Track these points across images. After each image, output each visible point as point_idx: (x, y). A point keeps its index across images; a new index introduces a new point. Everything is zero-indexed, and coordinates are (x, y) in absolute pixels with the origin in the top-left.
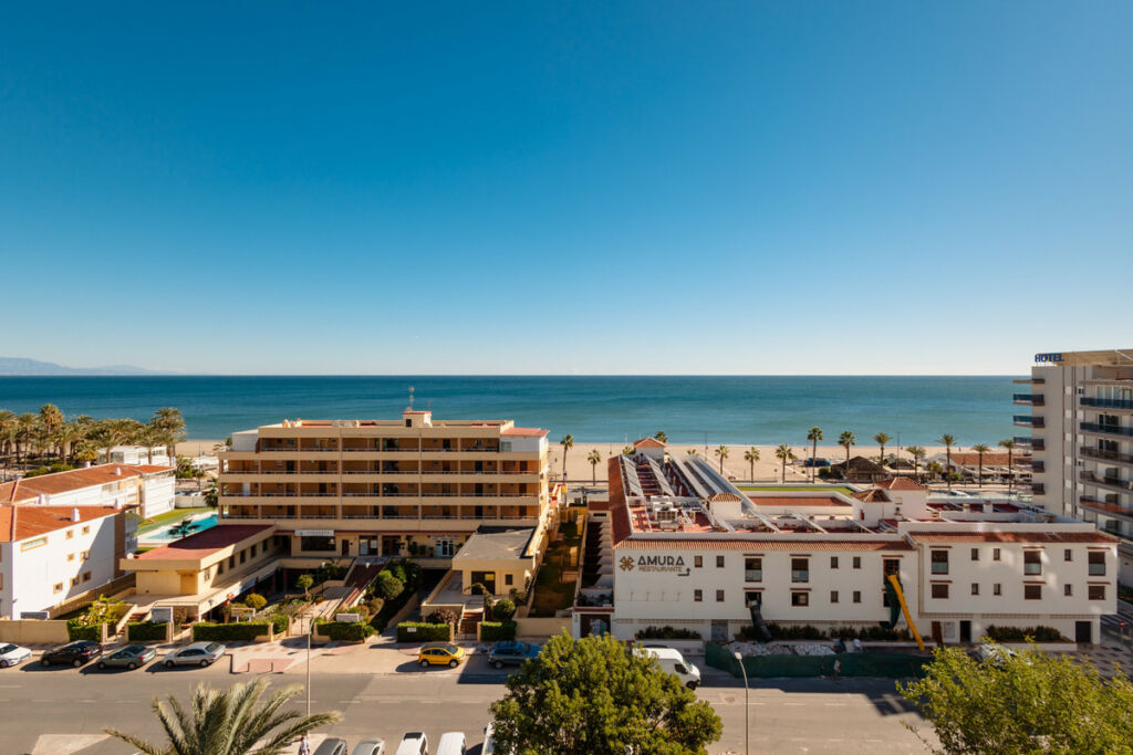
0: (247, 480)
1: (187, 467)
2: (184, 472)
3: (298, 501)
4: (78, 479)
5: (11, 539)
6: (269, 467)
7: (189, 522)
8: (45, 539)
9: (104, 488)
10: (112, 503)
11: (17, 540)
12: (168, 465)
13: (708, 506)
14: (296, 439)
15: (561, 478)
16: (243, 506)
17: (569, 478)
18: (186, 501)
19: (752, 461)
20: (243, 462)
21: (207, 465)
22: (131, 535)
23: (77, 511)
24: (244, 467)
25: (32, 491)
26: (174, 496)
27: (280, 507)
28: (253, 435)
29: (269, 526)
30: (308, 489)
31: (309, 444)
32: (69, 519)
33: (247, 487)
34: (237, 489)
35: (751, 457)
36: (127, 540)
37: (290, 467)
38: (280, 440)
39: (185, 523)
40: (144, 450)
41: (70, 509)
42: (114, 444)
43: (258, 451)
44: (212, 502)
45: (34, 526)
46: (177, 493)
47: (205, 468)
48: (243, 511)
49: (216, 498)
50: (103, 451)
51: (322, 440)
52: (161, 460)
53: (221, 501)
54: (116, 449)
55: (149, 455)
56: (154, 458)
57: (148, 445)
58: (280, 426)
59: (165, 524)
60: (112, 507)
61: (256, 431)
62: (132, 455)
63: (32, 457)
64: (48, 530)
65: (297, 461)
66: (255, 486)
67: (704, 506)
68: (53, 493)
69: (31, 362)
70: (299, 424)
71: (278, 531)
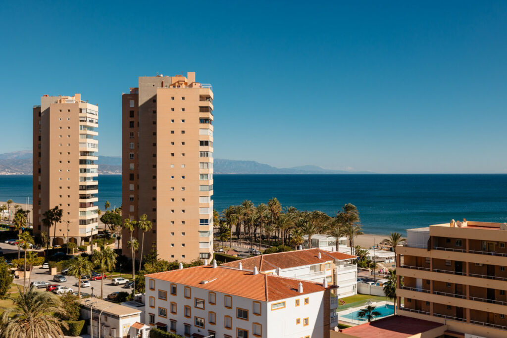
0: (420, 275)
1: (363, 257)
2: (362, 262)
3: (468, 304)
4: (296, 259)
5: (266, 300)
6: (440, 266)
7: (373, 308)
8: (284, 303)
9: (312, 268)
10: (321, 282)
11: (269, 301)
12: (349, 253)
14: (465, 240)
16: (416, 301)
18: (366, 288)
20: (417, 258)
21: (378, 258)
22: (333, 311)
23: (301, 284)
24: (416, 263)
25: (271, 265)
26: (356, 283)
27: (449, 307)
28: (425, 233)
29: (441, 325)
30: (477, 293)
31: (477, 246)
32: (297, 290)
33: (420, 283)
34: (411, 284)
36: (331, 314)
37: (458, 268)
38: (448, 240)
39: (370, 308)
40: (333, 239)
41: (296, 282)
42: (313, 232)
43: (429, 249)
44: (390, 292)
45: (278, 292)
46: (358, 280)
47: (376, 260)
48: (415, 305)
49: (394, 289)
50: (306, 237)
51: (490, 243)
52: (344, 249)
53: (399, 292)
54: (314, 237)
55: (337, 244)
56: (340, 246)
57: (336, 236)
58: (448, 225)
59: (353, 306)
60: (322, 285)
61: (427, 229)
62: (325, 243)
63: (263, 237)
64: (286, 297)
65: (465, 263)
66: (427, 282)
68: (282, 267)
69: (255, 164)
70: (465, 224)
71: (447, 331)
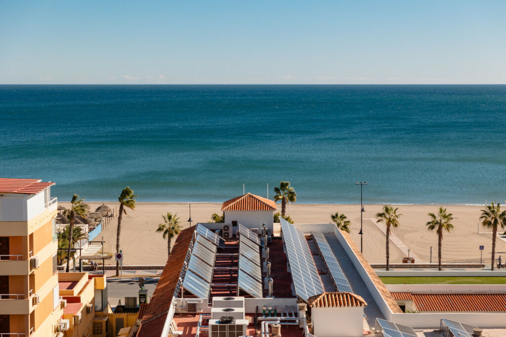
13: (309, 313)
15: (112, 263)
17: (125, 263)
19: (439, 232)
35: (438, 226)
67: (303, 314)
